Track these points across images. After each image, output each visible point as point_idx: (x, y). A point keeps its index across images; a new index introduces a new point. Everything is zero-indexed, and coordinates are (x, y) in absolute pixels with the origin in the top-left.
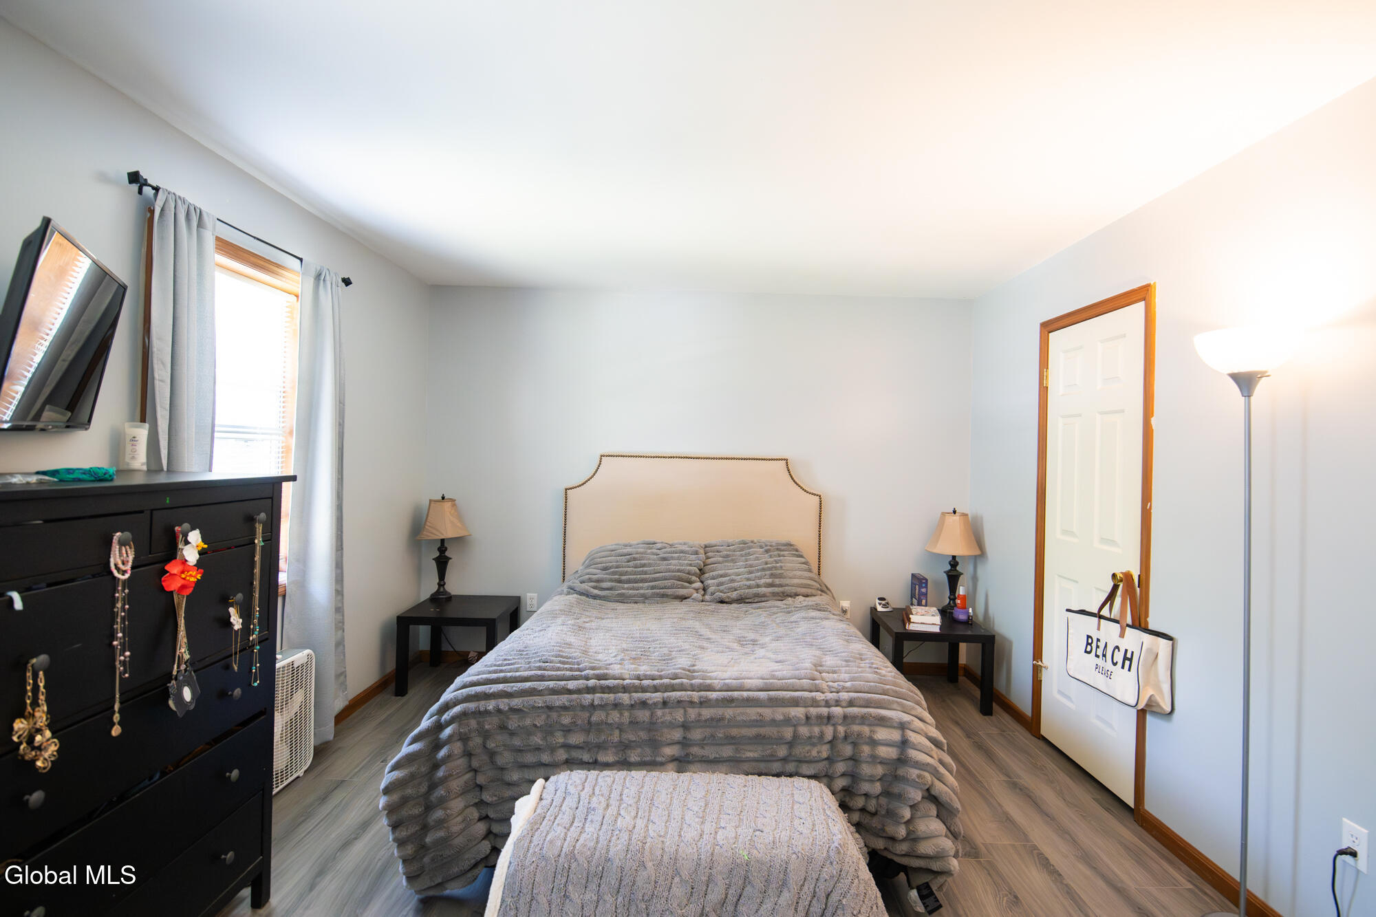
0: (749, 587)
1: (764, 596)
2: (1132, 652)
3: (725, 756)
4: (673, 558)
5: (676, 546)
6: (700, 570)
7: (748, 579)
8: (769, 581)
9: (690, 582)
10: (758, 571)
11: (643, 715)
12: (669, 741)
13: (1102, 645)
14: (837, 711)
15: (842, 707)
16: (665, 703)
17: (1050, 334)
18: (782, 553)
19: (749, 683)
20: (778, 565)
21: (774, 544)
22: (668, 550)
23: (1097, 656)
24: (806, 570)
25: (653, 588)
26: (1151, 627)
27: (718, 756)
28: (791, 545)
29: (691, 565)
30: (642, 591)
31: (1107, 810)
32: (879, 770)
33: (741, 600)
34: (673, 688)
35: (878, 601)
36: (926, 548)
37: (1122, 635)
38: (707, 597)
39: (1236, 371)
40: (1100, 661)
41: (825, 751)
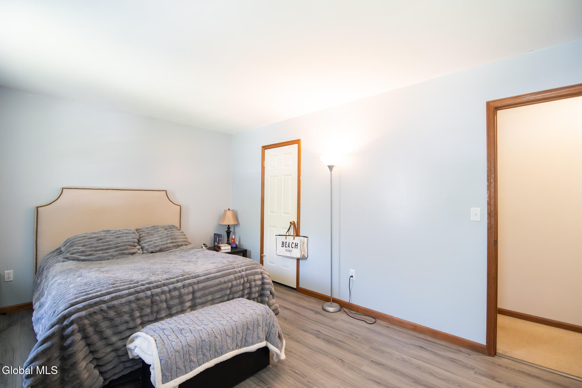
0: (164, 245)
1: (170, 247)
2: (297, 243)
3: (209, 299)
4: (123, 237)
5: (122, 231)
6: (138, 240)
7: (162, 242)
8: (171, 241)
9: (135, 246)
10: (165, 237)
11: (176, 293)
12: (187, 300)
13: (287, 244)
14: (243, 273)
15: (244, 272)
16: (184, 286)
17: (265, 150)
18: (173, 229)
19: (211, 271)
20: (173, 234)
21: (167, 226)
22: (118, 233)
23: (286, 247)
24: (183, 235)
25: (116, 251)
26: (300, 235)
27: (207, 300)
28: (174, 226)
29: (133, 238)
30: (111, 254)
31: (290, 291)
32: (257, 289)
33: (161, 251)
34: (185, 279)
35: (203, 246)
36: (219, 223)
37: (294, 239)
38: (145, 252)
39: (329, 165)
40: (287, 248)
41: (241, 287)
